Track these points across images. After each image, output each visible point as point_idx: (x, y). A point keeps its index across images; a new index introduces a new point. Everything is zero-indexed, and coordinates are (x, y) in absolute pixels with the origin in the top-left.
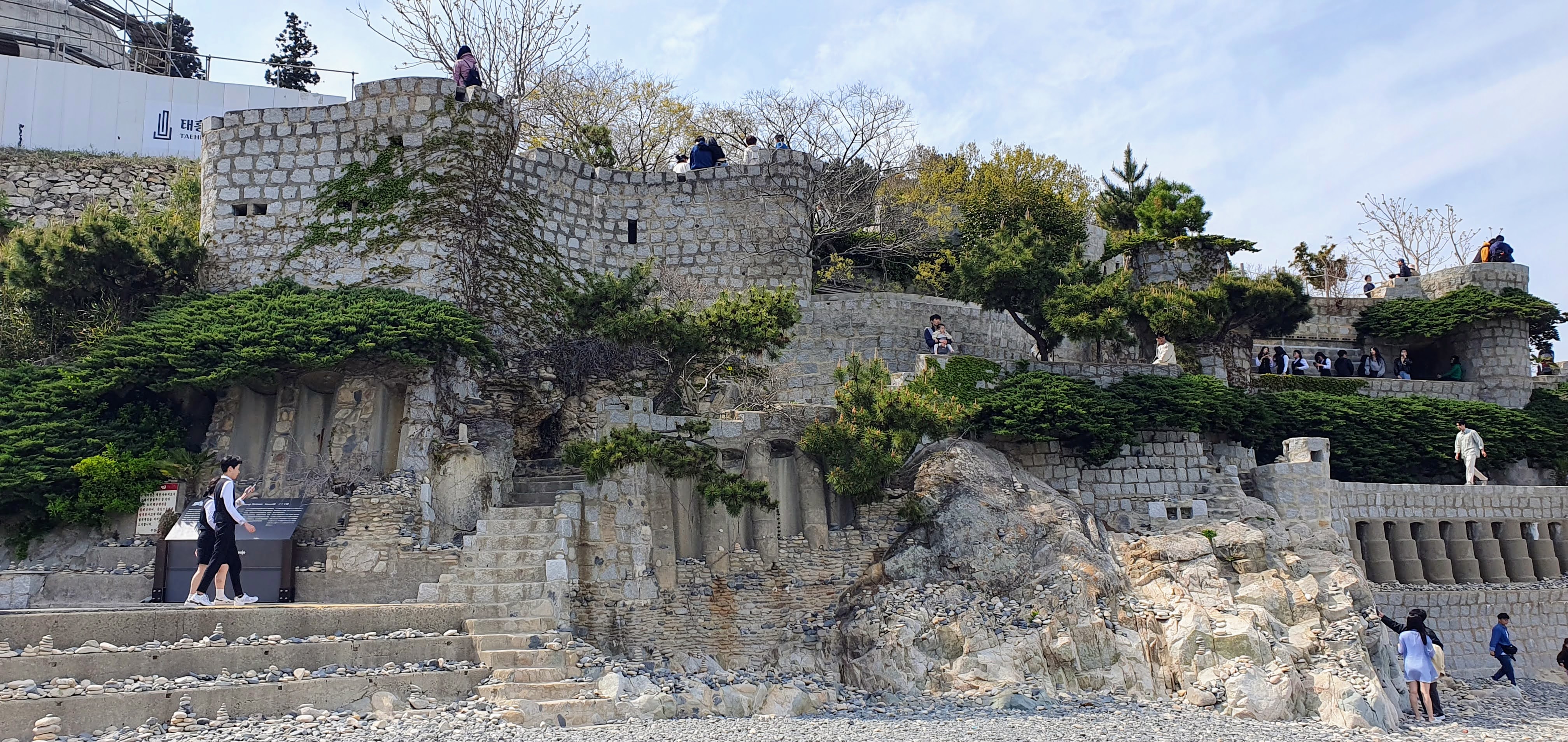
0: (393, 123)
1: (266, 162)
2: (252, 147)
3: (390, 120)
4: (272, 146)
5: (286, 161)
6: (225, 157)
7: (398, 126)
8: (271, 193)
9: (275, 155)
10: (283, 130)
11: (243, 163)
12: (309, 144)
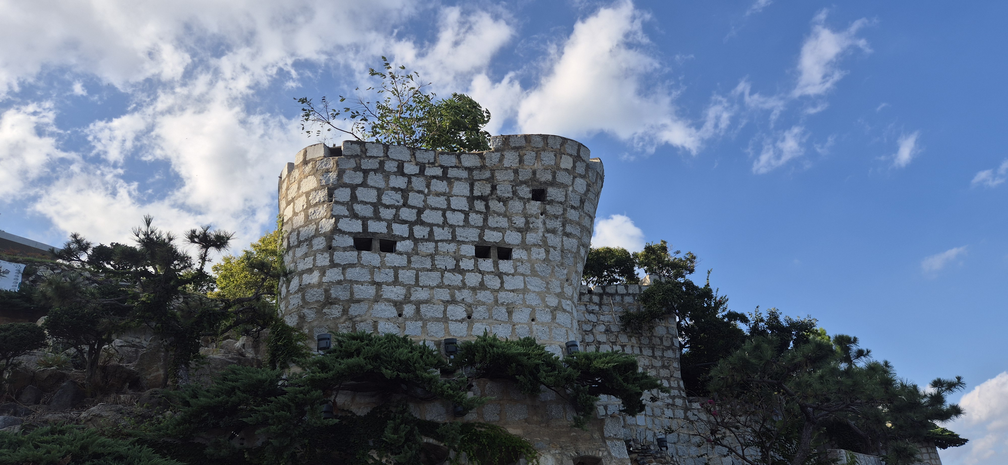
0: (538, 176)
1: (392, 197)
2: (375, 180)
3: (534, 173)
4: (400, 182)
5: (415, 200)
6: (345, 185)
7: (543, 179)
8: (399, 230)
9: (403, 192)
11: (366, 195)
12: (440, 186)
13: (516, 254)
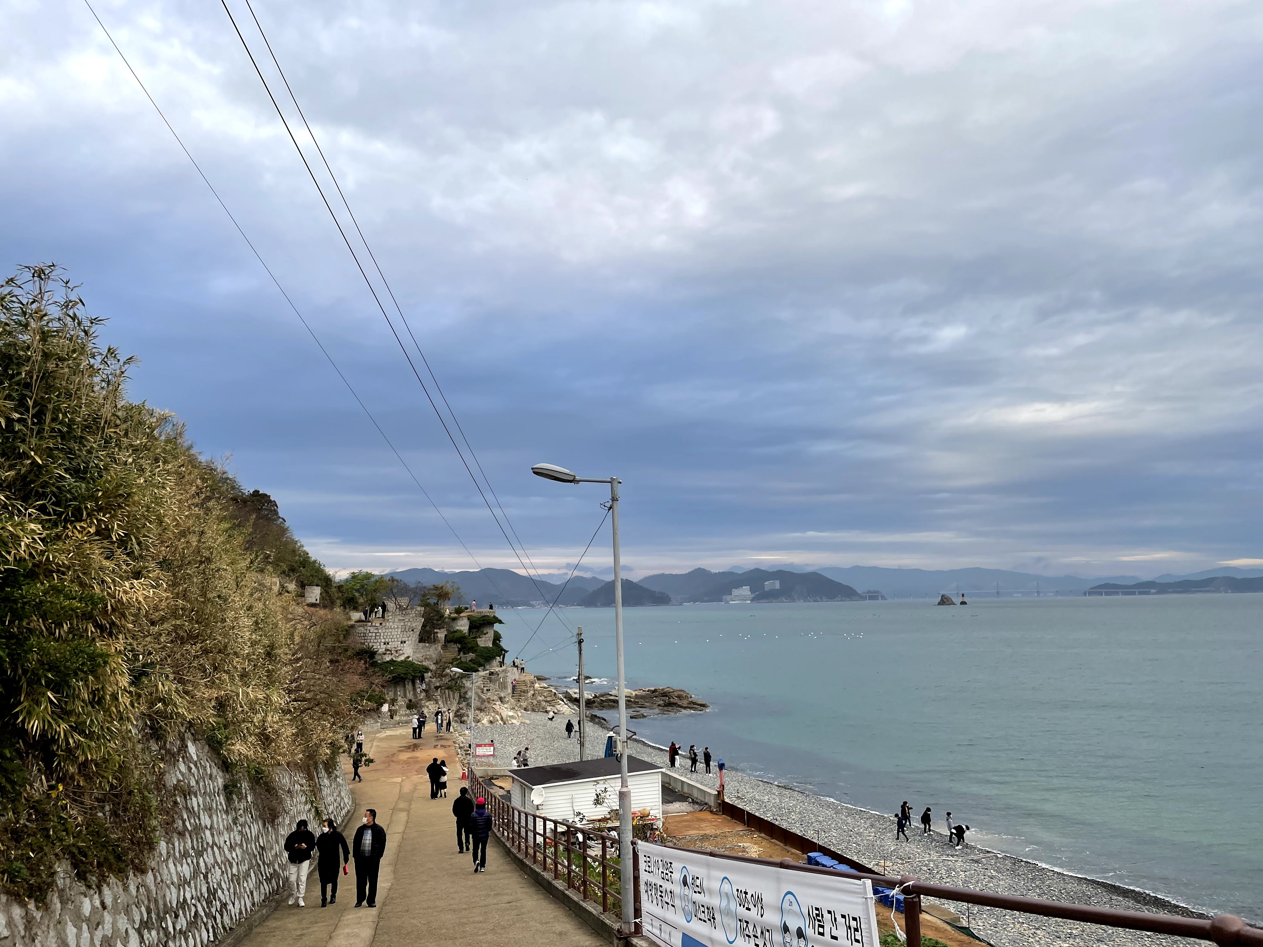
1: (389, 634)
2: (387, 631)
4: (390, 630)
5: (392, 634)
8: (390, 640)
9: (391, 632)
10: (392, 627)
11: (386, 634)
12: (396, 630)
13: (407, 642)
